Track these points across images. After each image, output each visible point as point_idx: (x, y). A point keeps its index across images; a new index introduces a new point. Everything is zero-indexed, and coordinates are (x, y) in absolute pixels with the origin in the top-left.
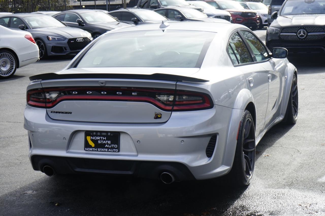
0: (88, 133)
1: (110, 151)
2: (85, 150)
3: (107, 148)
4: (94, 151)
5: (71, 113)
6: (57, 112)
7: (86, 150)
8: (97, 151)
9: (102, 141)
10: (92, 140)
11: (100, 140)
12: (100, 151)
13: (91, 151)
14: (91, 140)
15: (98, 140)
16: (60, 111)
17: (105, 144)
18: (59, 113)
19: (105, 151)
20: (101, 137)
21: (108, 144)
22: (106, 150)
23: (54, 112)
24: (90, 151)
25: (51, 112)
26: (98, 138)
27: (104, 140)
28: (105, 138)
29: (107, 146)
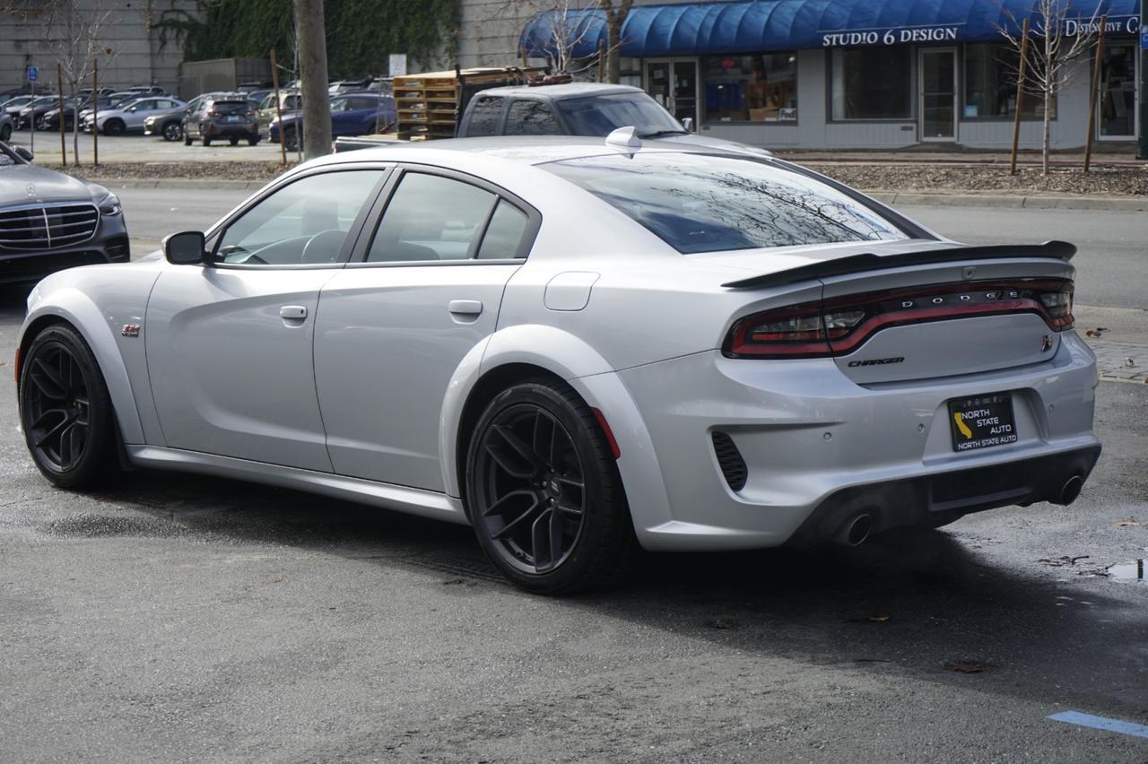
0: (955, 405)
1: (1003, 443)
2: (956, 449)
3: (995, 435)
4: (975, 448)
5: (902, 359)
6: (865, 363)
7: (961, 450)
8: (981, 447)
9: (984, 420)
10: (965, 421)
11: (981, 418)
12: (987, 446)
13: (970, 449)
14: (963, 421)
15: (977, 418)
16: (873, 359)
17: (990, 427)
18: (873, 363)
19: (995, 445)
20: (981, 411)
21: (994, 426)
22: (996, 440)
23: (859, 363)
24: (968, 449)
25: (850, 365)
26: (976, 414)
27: (987, 417)
28: (988, 412)
29: (993, 431)
